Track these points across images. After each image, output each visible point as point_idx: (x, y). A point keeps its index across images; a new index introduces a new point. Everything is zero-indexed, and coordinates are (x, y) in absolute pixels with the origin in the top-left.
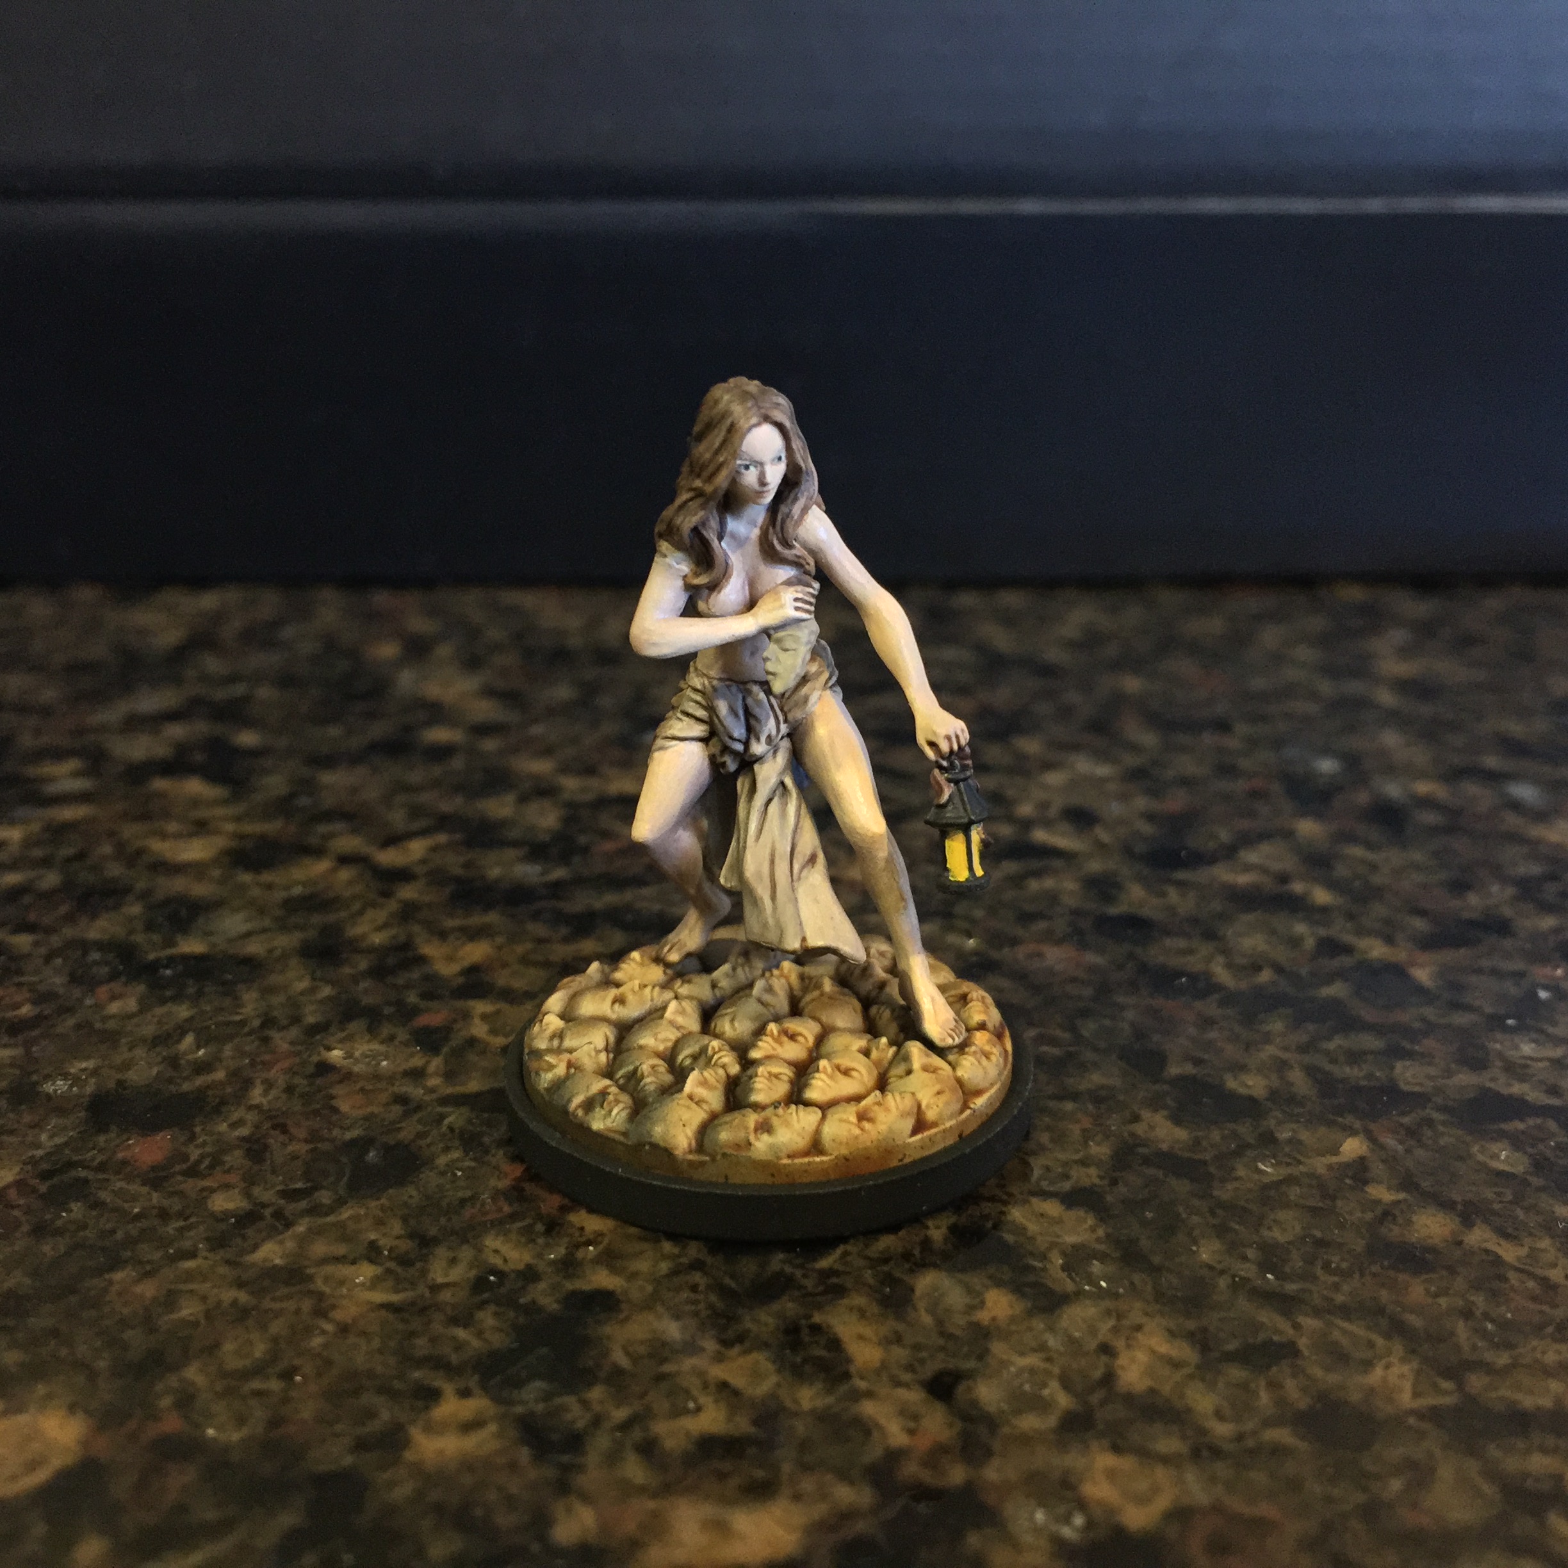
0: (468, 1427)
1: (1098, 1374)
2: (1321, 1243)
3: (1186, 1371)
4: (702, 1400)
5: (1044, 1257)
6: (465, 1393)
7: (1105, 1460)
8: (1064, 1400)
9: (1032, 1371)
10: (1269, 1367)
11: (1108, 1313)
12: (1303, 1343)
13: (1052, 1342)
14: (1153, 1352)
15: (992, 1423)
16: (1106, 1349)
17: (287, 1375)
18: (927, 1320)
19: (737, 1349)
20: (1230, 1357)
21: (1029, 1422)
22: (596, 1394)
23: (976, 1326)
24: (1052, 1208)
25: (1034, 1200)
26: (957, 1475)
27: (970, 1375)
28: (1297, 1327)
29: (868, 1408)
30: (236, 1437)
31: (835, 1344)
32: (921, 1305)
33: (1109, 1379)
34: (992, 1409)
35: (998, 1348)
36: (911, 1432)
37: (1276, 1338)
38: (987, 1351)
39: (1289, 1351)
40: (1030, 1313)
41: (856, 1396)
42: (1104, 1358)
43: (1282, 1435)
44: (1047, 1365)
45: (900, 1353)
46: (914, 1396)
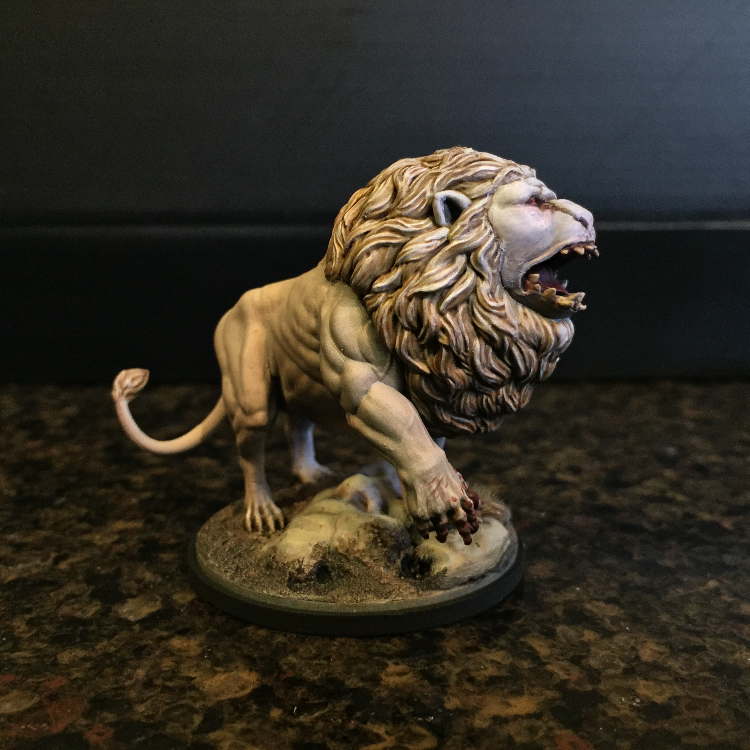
0: (400, 674)
1: (633, 657)
2: (708, 615)
3: (666, 655)
4: (487, 666)
5: (601, 619)
6: (397, 664)
7: (642, 682)
8: (623, 665)
9: (608, 656)
10: (697, 654)
11: (632, 637)
12: (707, 646)
13: (613, 647)
14: (652, 649)
15: (598, 672)
16: (633, 648)
17: (328, 658)
18: (564, 640)
19: (494, 650)
20: (680, 651)
21: (610, 672)
22: (446, 664)
23: (583, 642)
24: (602, 604)
25: (594, 602)
26: (589, 688)
27: (586, 657)
28: (704, 641)
29: (549, 667)
30: (316, 678)
31: (531, 648)
32: (560, 635)
33: (638, 658)
34: (597, 667)
35: (593, 649)
36: (568, 675)
37: (697, 645)
38: (589, 649)
39: (702, 648)
40: (602, 638)
41: (545, 664)
42: (634, 652)
43: (707, 674)
44: (613, 654)
45: (556, 651)
46: (566, 664)
